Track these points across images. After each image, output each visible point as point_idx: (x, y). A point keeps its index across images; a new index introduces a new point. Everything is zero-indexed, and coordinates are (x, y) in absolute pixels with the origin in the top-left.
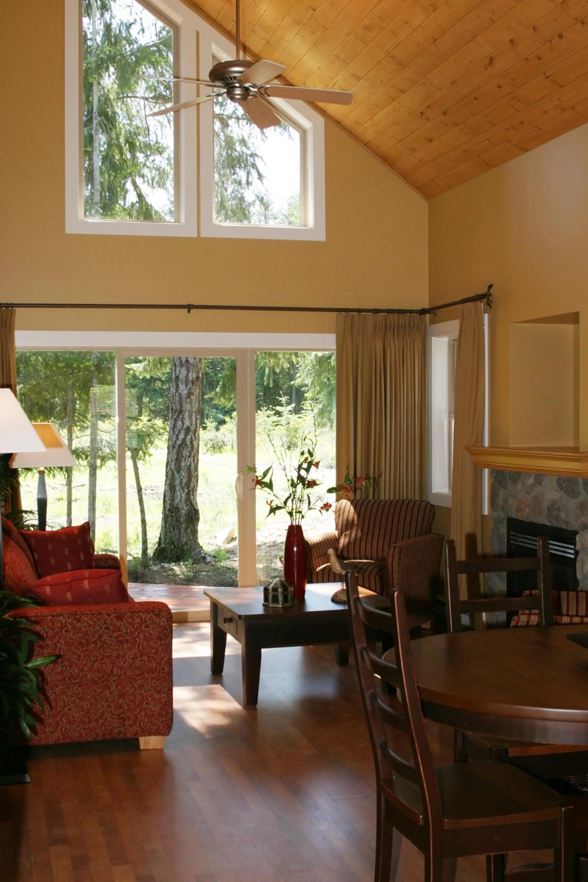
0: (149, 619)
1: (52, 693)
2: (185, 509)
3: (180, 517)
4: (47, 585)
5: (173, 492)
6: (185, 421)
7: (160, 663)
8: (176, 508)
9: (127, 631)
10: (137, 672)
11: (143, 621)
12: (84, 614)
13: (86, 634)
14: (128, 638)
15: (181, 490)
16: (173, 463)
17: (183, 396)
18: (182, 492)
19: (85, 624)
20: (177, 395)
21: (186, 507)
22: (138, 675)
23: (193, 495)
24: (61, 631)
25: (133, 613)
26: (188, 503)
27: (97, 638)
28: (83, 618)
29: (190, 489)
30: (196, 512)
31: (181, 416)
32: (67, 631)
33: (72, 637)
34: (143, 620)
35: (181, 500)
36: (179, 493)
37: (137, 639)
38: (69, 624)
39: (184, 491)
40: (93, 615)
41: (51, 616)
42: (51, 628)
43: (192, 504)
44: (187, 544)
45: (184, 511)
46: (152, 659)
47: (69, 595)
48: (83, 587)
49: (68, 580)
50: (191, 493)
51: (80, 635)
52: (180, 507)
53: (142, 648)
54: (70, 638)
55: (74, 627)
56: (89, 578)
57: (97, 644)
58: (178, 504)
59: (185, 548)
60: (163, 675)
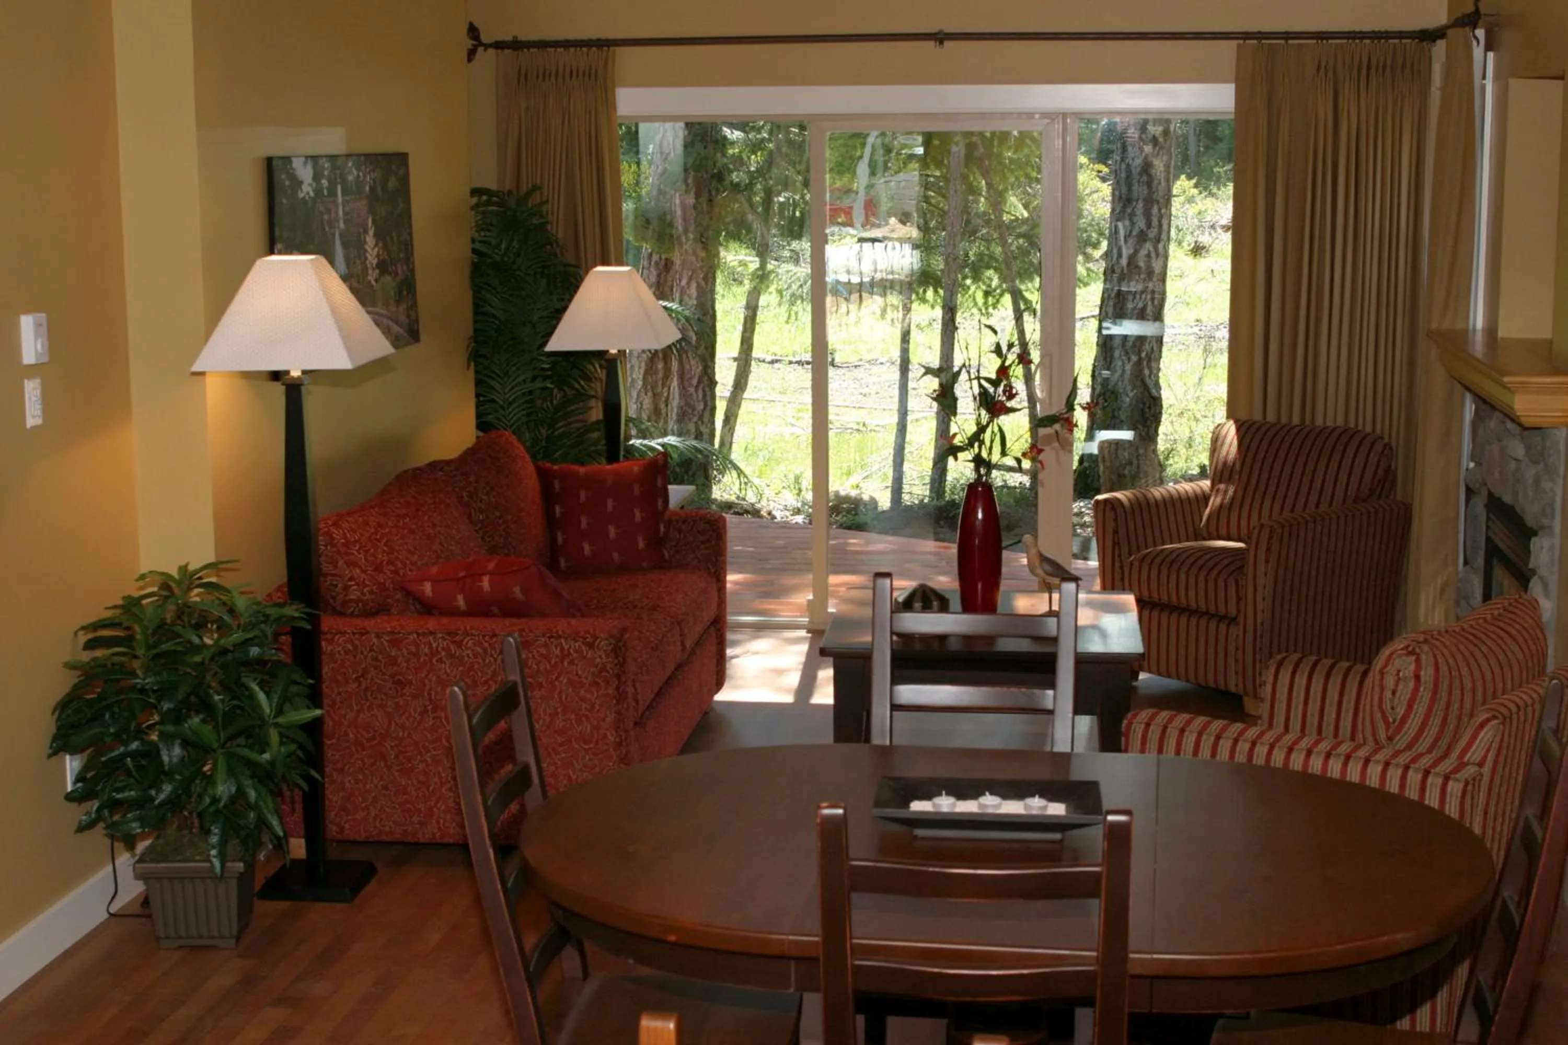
0: (576, 651)
1: (421, 761)
2: (1131, 394)
3: (1119, 409)
4: (428, 580)
5: (1108, 360)
6: (1135, 219)
7: (597, 728)
8: (1113, 392)
9: (538, 668)
10: (560, 739)
11: (564, 655)
12: (468, 635)
13: (471, 668)
14: (540, 680)
15: (1124, 358)
16: (1111, 303)
17: (1133, 170)
18: (1126, 361)
19: (469, 652)
20: (1123, 166)
21: (1132, 391)
22: (561, 745)
23: (1150, 368)
24: (431, 660)
25: (549, 638)
26: (1139, 383)
27: (489, 677)
28: (466, 640)
29: (1143, 355)
30: (1156, 402)
31: (1129, 211)
32: (440, 661)
33: (448, 671)
34: (566, 652)
35: (1122, 376)
36: (1120, 363)
37: (557, 683)
38: (443, 649)
39: (1129, 359)
40: (484, 636)
41: (415, 635)
42: (414, 654)
43: (1146, 387)
44: (1130, 463)
45: (1128, 400)
46: (584, 719)
47: (461, 601)
48: (481, 587)
49: (462, 574)
50: (1145, 363)
51: (461, 668)
52: (1121, 391)
53: (566, 698)
54: (446, 672)
55: (452, 656)
56: (491, 574)
57: (490, 687)
58: (1116, 384)
59: (1126, 472)
60: (605, 747)
